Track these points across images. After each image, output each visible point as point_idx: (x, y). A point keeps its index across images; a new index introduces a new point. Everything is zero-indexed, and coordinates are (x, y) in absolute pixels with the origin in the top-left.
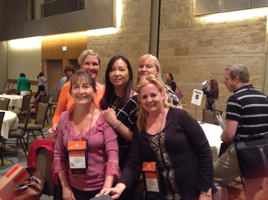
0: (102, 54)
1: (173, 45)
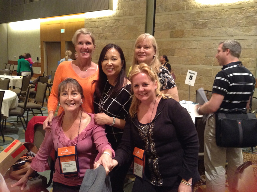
0: (99, 36)
1: (169, 27)
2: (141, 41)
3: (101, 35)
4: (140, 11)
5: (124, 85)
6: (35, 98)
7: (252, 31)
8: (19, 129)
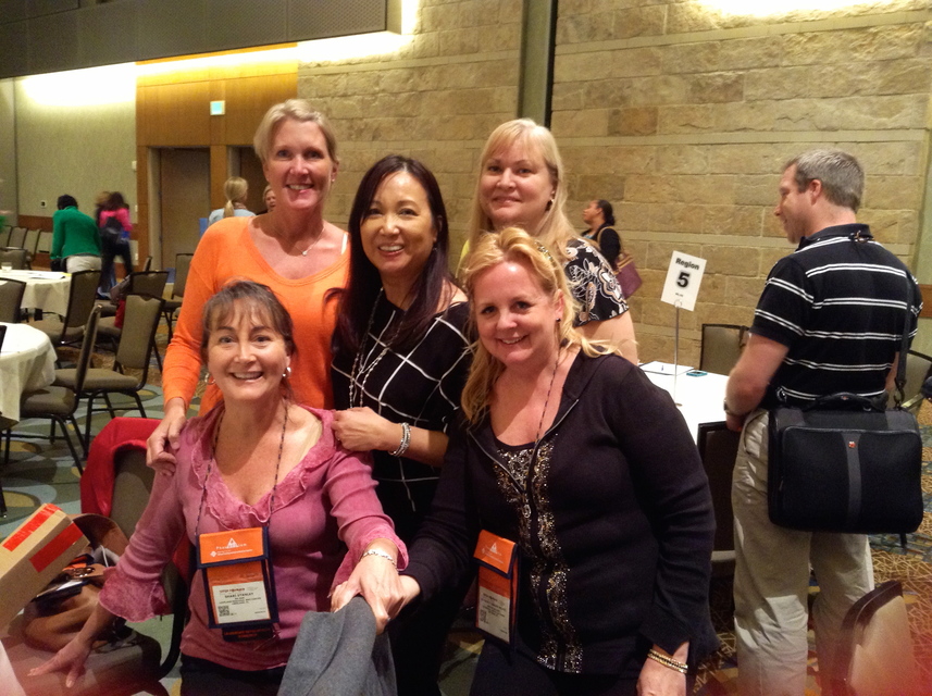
0: (351, 128)
1: (603, 98)
2: (502, 146)
3: (359, 122)
4: (499, 37)
5: (441, 307)
6: (114, 351)
7: (904, 112)
8: (59, 465)
